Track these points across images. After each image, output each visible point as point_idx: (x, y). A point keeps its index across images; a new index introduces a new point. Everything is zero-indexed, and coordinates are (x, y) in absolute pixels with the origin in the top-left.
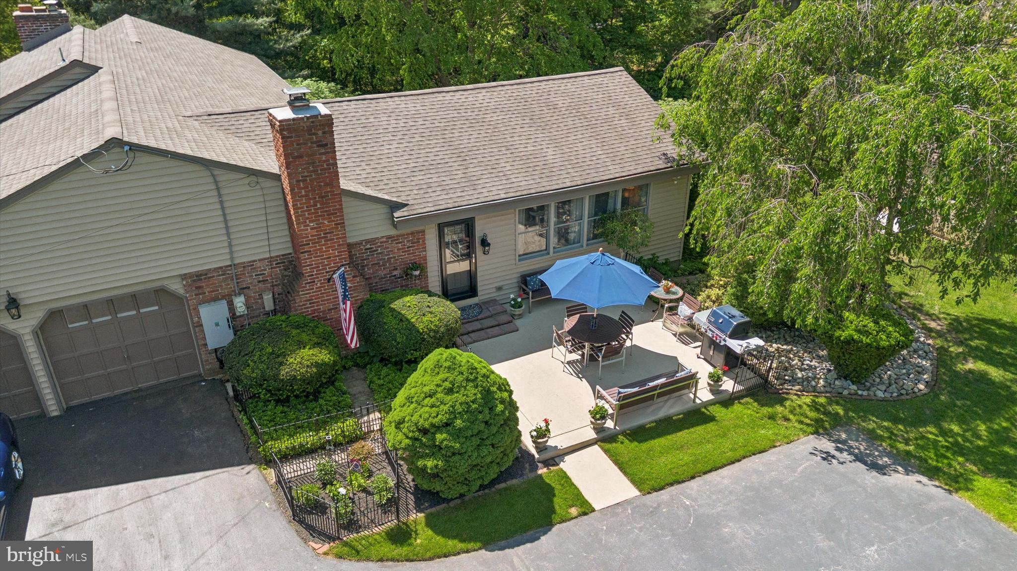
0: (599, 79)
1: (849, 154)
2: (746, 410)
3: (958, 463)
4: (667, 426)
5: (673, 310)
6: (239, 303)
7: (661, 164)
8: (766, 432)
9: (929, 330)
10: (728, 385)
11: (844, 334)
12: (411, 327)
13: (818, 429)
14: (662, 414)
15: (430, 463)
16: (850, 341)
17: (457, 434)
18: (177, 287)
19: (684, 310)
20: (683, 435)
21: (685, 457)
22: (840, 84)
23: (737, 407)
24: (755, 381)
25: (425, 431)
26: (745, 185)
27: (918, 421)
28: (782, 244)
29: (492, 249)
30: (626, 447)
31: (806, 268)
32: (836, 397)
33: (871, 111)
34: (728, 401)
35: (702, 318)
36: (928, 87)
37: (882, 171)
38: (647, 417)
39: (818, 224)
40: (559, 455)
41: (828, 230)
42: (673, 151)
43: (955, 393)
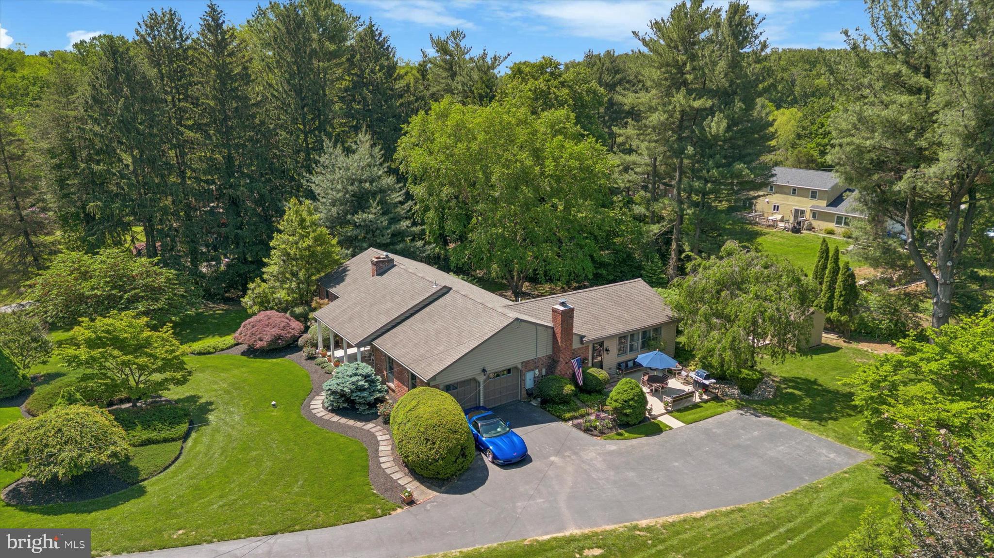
0: (634, 284)
1: (737, 316)
2: (712, 404)
3: (782, 415)
4: (687, 409)
5: (679, 374)
6: (537, 372)
7: (667, 319)
8: (720, 409)
9: (773, 381)
10: (705, 397)
11: (742, 376)
12: (597, 378)
13: (738, 408)
14: (685, 405)
15: (628, 411)
16: (744, 378)
17: (636, 402)
18: (520, 366)
19: (684, 373)
20: (694, 411)
21: (697, 416)
22: (731, 293)
23: (709, 404)
24: (713, 395)
25: (625, 401)
26: (703, 326)
27: (769, 405)
28: (719, 346)
29: (610, 353)
30: (676, 414)
31: (729, 352)
32: (742, 400)
33: (741, 303)
34: (706, 401)
35: (692, 374)
36: (757, 297)
37: (747, 322)
38: (681, 407)
39: (730, 339)
40: (655, 418)
41: (734, 340)
42: (670, 314)
43: (782, 397)
